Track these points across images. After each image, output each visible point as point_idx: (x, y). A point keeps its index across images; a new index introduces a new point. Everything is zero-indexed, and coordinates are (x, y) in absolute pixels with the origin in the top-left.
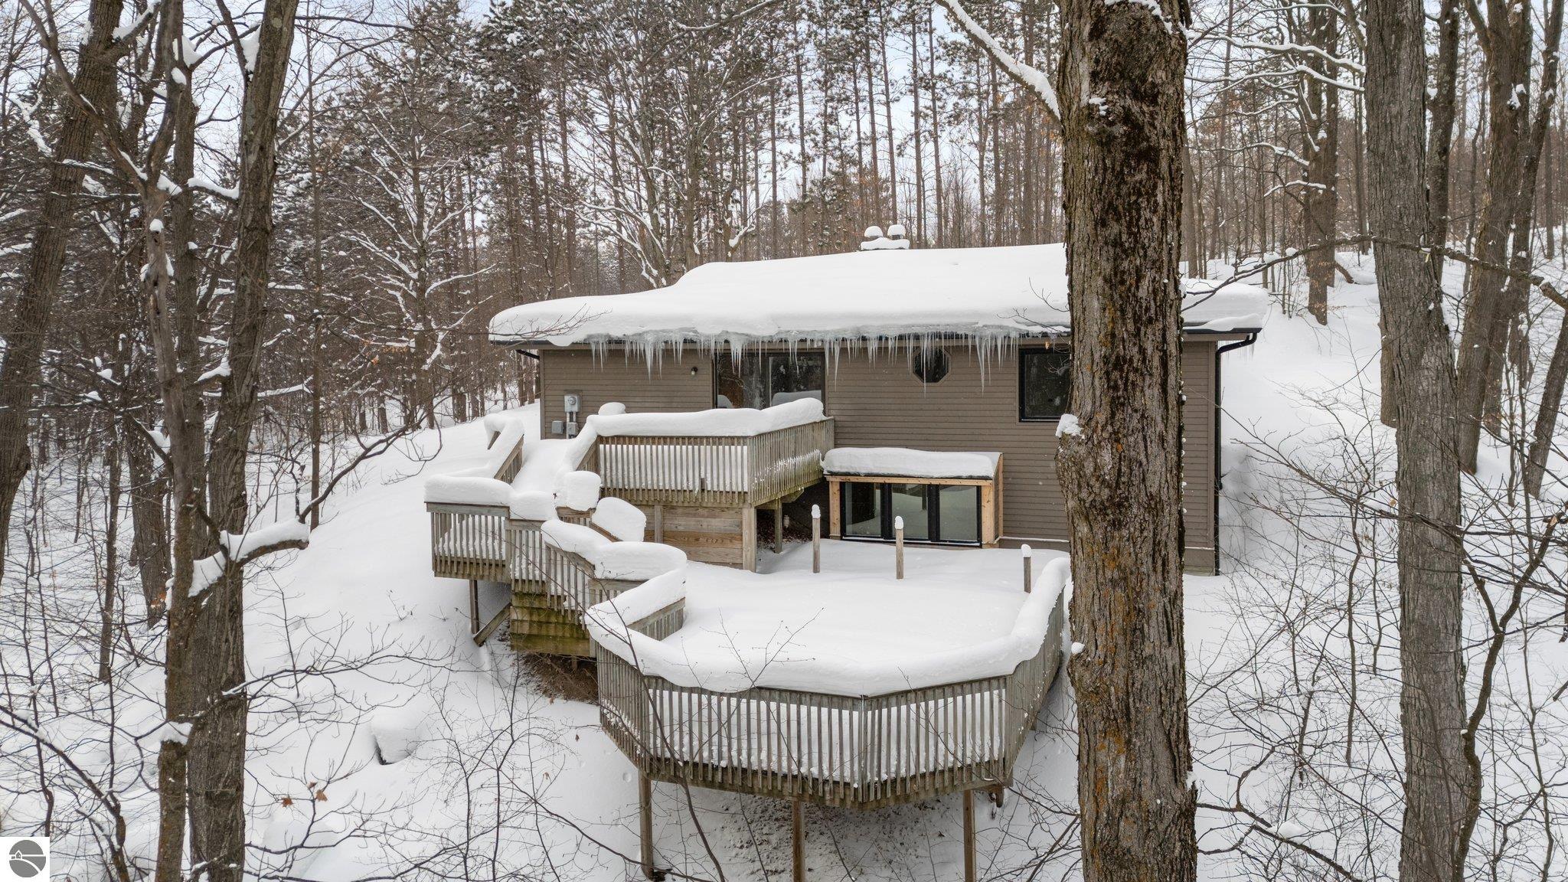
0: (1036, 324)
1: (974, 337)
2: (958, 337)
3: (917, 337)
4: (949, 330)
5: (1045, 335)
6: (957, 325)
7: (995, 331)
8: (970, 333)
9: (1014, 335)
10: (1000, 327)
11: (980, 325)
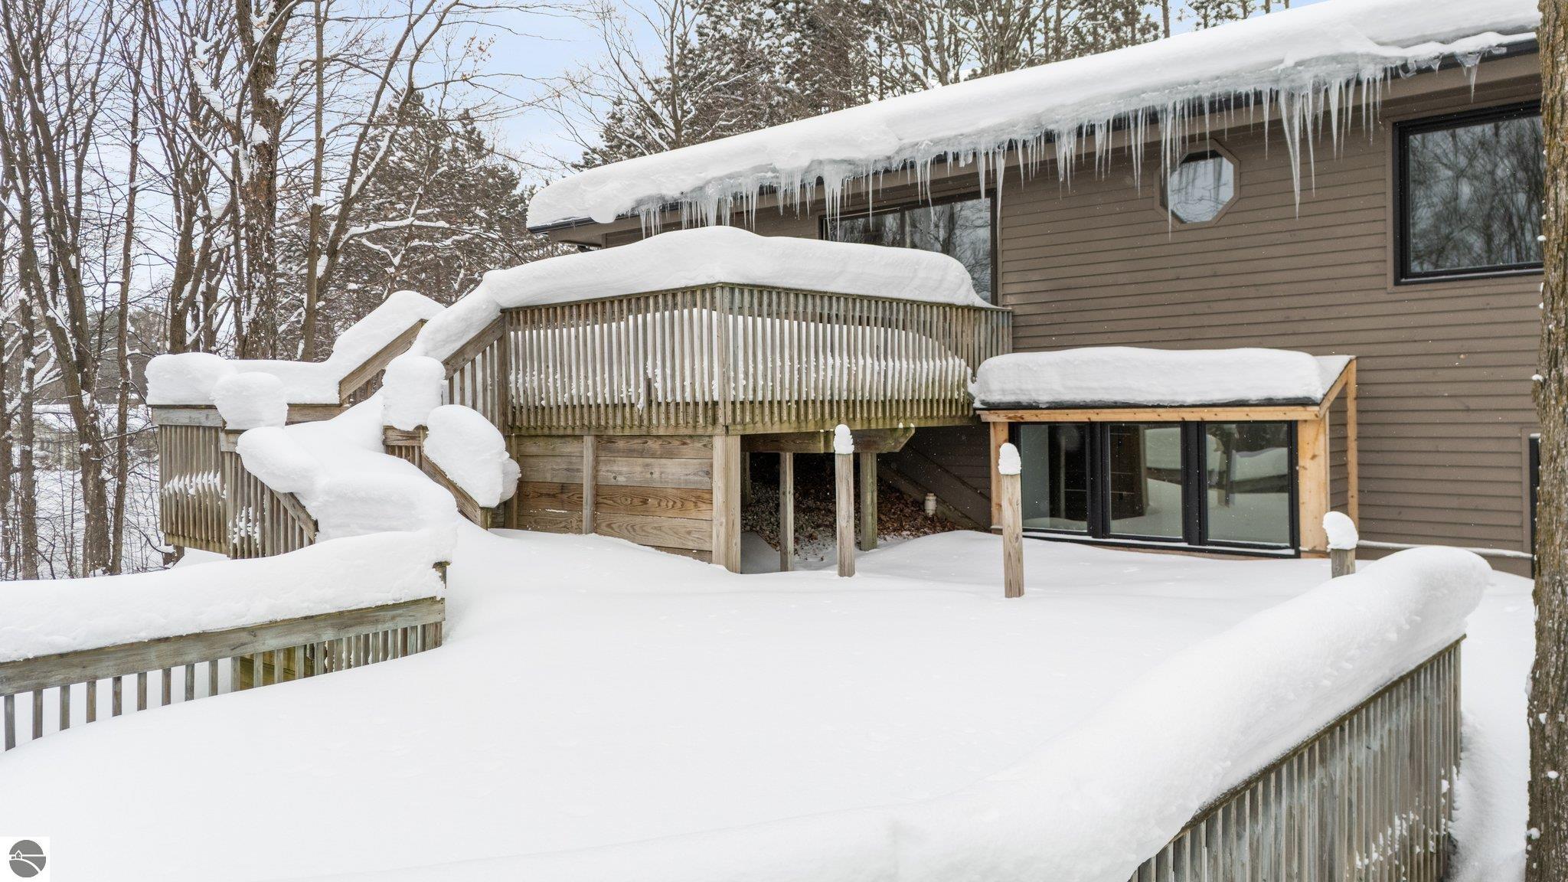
0: (1424, 40)
1: (1274, 97)
2: (1239, 102)
3: (1153, 118)
4: (1220, 89)
5: (1450, 63)
6: (1236, 75)
7: (1322, 71)
8: (1265, 89)
9: (1371, 72)
10: (1335, 59)
11: (1289, 62)
